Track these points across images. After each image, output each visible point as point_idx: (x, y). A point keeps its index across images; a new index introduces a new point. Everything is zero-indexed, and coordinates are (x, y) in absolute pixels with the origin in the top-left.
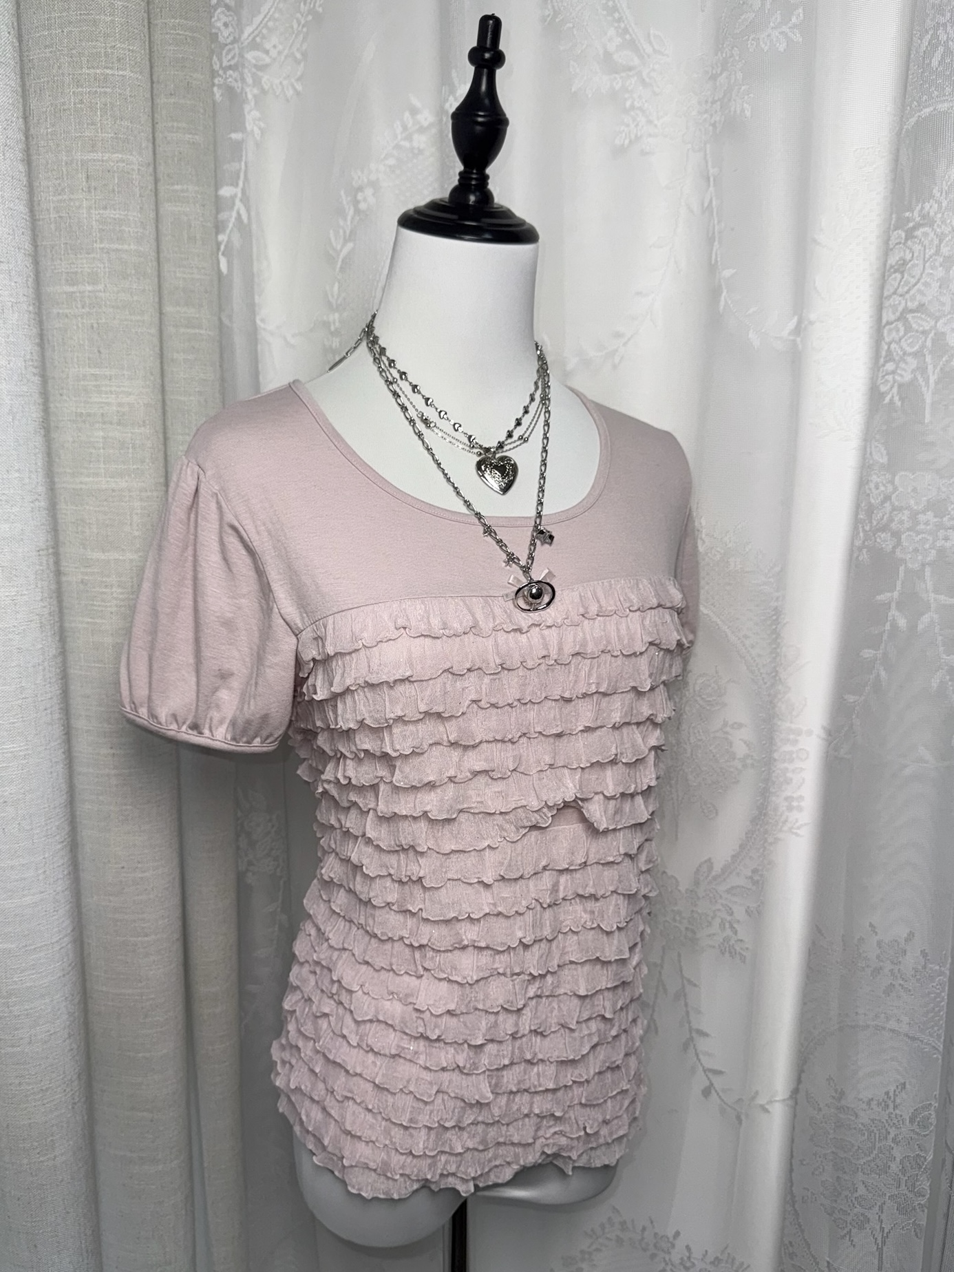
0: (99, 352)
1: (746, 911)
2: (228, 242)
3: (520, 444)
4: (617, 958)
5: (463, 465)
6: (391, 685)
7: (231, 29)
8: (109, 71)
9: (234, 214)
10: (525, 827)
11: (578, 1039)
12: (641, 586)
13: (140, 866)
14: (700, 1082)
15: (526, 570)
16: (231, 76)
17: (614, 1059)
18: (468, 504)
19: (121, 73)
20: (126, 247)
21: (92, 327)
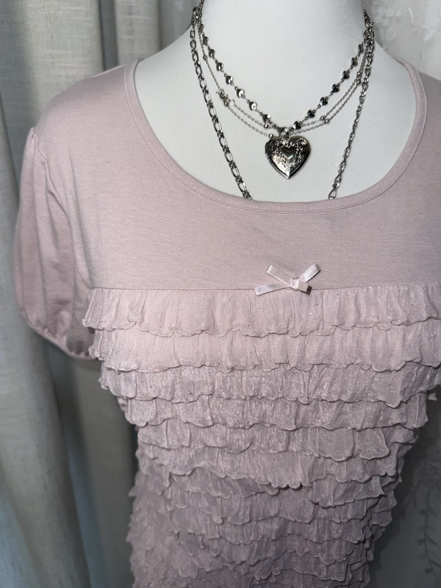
3: (321, 126)
12: (412, 295)
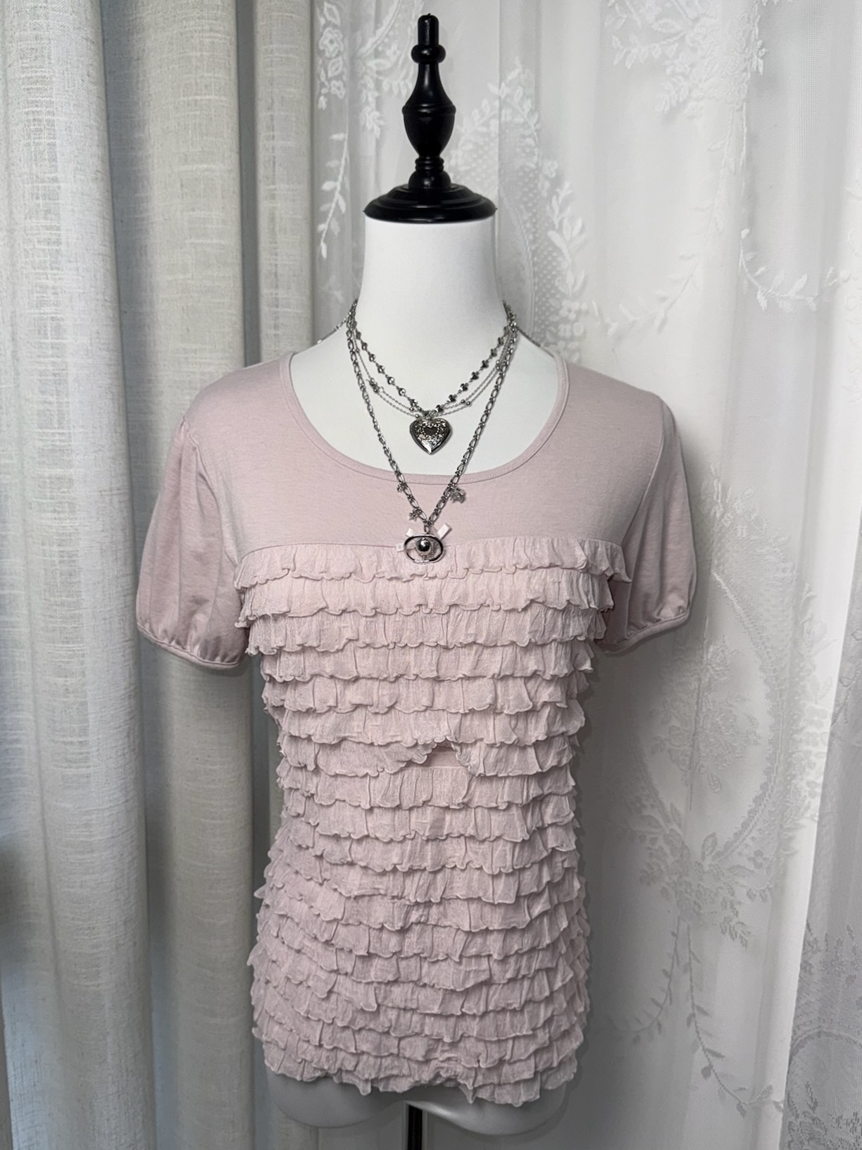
0: (188, 330)
1: (748, 894)
2: (327, 231)
3: (462, 408)
4: (500, 901)
5: (398, 426)
6: (276, 617)
7: (335, 45)
8: (198, 98)
9: (333, 205)
10: (402, 762)
11: (463, 972)
13: (210, 759)
14: (700, 1060)
15: (429, 523)
16: (334, 86)
17: (510, 1002)
18: (393, 463)
19: (207, 97)
20: (209, 241)
21: (183, 309)
